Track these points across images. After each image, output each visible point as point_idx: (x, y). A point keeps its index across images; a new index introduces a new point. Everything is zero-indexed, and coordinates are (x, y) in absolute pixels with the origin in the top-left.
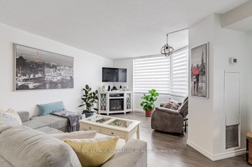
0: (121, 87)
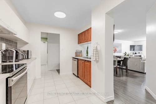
0: (139, 53)
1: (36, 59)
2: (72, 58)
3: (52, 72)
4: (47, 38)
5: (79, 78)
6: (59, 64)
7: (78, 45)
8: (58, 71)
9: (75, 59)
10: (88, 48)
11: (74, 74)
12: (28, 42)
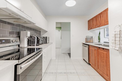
1: (52, 43)
2: (82, 44)
3: (64, 55)
4: (61, 28)
5: (90, 66)
6: (70, 48)
7: (89, 31)
8: (69, 54)
9: (85, 45)
10: (100, 34)
11: (84, 60)
12: (47, 31)
